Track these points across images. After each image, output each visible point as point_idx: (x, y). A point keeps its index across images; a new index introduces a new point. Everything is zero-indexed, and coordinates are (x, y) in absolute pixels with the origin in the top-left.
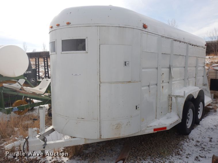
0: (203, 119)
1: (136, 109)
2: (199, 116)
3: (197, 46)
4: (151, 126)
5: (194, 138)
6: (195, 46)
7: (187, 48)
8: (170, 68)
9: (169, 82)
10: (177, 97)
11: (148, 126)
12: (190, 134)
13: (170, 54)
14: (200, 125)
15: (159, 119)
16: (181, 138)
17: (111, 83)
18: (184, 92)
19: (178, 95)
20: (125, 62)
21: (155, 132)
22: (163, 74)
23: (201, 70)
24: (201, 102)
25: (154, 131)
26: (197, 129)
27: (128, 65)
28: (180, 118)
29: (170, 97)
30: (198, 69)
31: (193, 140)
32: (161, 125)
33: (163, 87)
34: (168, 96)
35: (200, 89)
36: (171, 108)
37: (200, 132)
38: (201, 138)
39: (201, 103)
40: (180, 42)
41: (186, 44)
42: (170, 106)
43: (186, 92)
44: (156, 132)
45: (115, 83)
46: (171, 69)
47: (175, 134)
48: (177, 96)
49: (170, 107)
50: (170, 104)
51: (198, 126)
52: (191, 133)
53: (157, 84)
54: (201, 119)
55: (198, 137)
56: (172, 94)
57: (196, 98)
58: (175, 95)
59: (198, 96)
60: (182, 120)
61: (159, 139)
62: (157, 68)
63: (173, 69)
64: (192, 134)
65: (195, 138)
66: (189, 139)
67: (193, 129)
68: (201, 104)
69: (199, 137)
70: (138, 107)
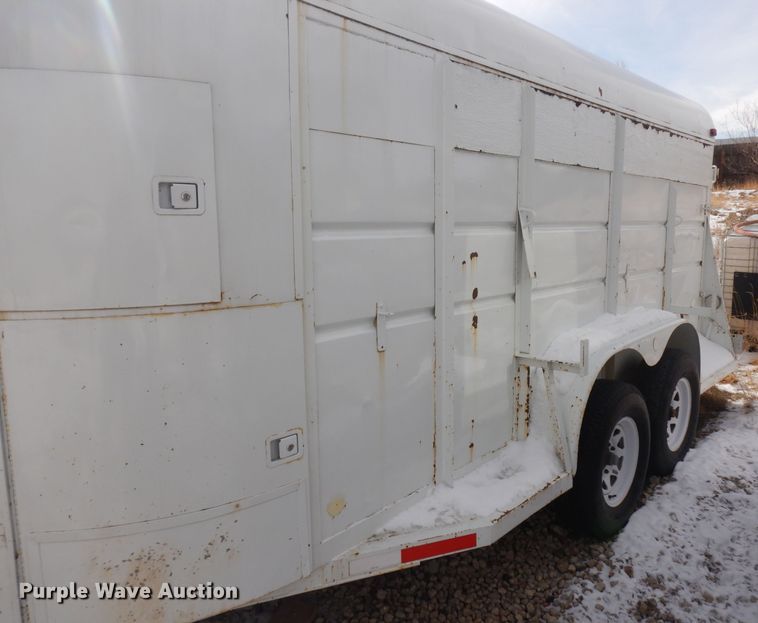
0: (692, 452)
1: (276, 456)
2: (674, 441)
3: (672, 134)
4: (393, 534)
5: (636, 560)
6: (658, 130)
7: (619, 135)
8: (517, 227)
9: (514, 297)
10: (551, 369)
11: (379, 531)
12: (622, 537)
13: (518, 158)
14: (675, 480)
15: (449, 486)
16: (574, 559)
17: (68, 315)
18: (584, 345)
19: (554, 359)
20: (165, 187)
21: (408, 565)
22: (474, 255)
23: (690, 235)
24: (683, 376)
25: (404, 560)
26: (659, 508)
27: (192, 202)
28: (565, 471)
29: (521, 367)
30: (677, 233)
31: (629, 572)
32: (450, 520)
33: (475, 319)
34: (510, 360)
35: (683, 321)
36: (528, 419)
37: (668, 521)
38: (668, 559)
39: (684, 381)
40: (578, 104)
41: (612, 119)
42: (524, 408)
43: (594, 344)
44: (417, 563)
45: (98, 313)
46: (525, 232)
47: (555, 534)
48: (550, 363)
49: (523, 415)
50: (523, 401)
51: (668, 487)
52: (628, 528)
53: (433, 311)
54: (681, 454)
55: (655, 555)
56: (532, 355)
57: (659, 363)
58: (543, 358)
59: (668, 352)
60: (575, 479)
61: (471, 564)
62: (434, 224)
63: (535, 231)
64: (629, 538)
65: (641, 558)
66: (613, 567)
67: (641, 505)
68: (682, 386)
69: (662, 553)
70: (291, 447)
